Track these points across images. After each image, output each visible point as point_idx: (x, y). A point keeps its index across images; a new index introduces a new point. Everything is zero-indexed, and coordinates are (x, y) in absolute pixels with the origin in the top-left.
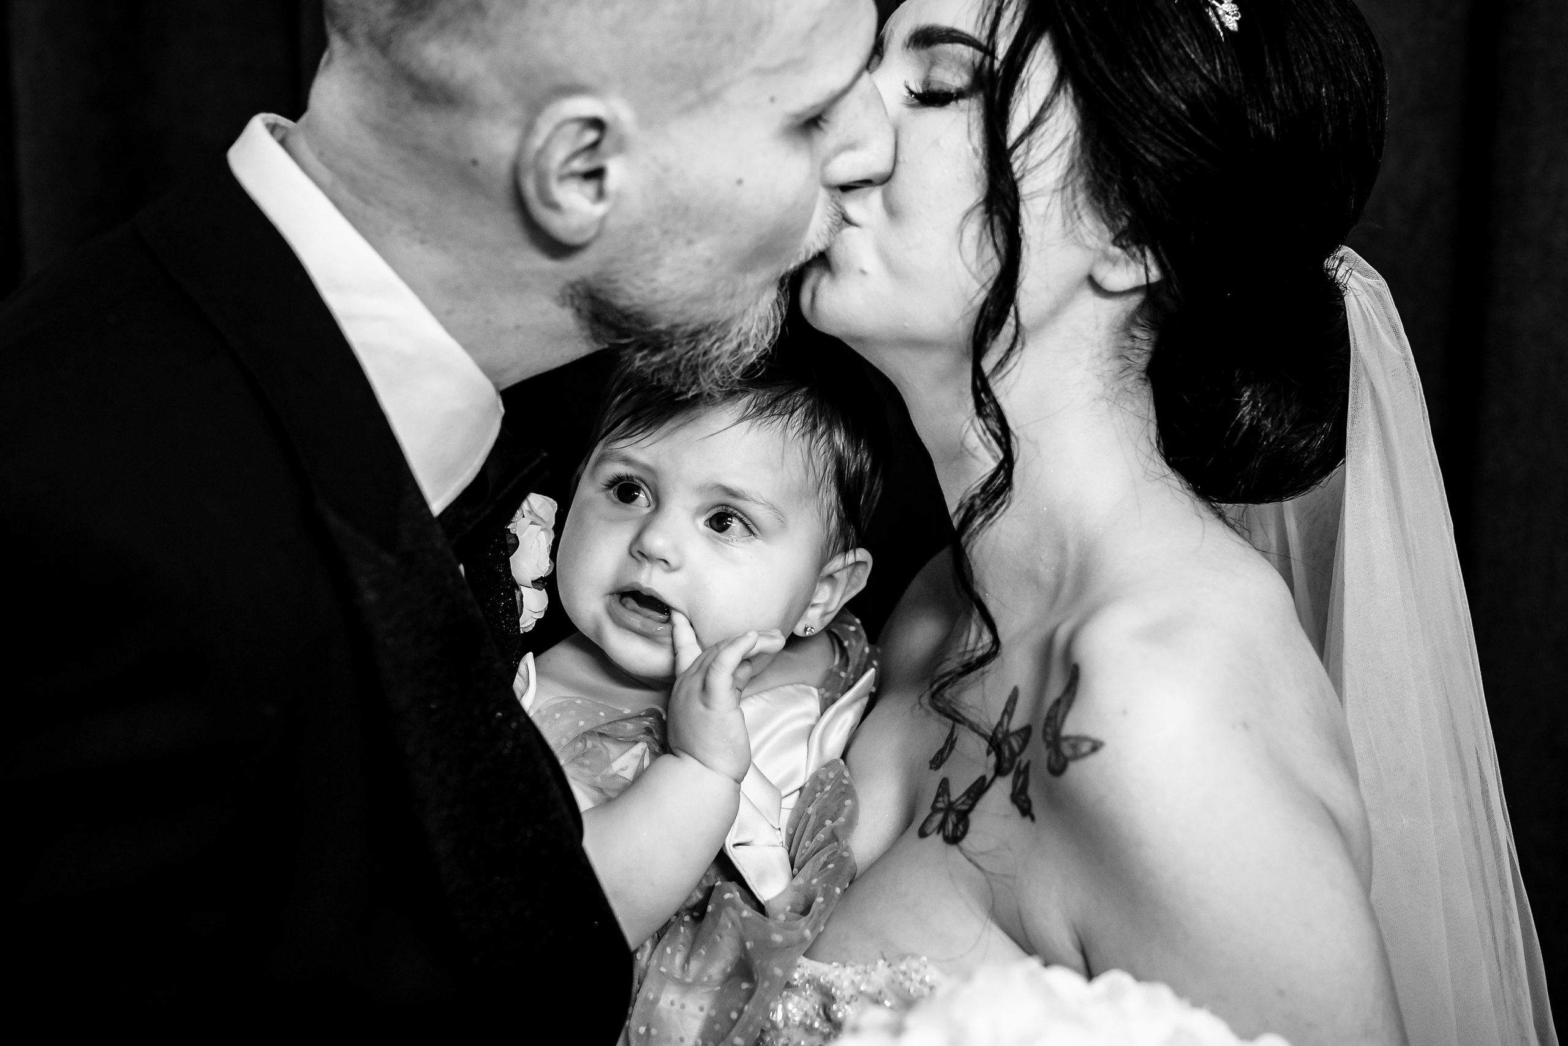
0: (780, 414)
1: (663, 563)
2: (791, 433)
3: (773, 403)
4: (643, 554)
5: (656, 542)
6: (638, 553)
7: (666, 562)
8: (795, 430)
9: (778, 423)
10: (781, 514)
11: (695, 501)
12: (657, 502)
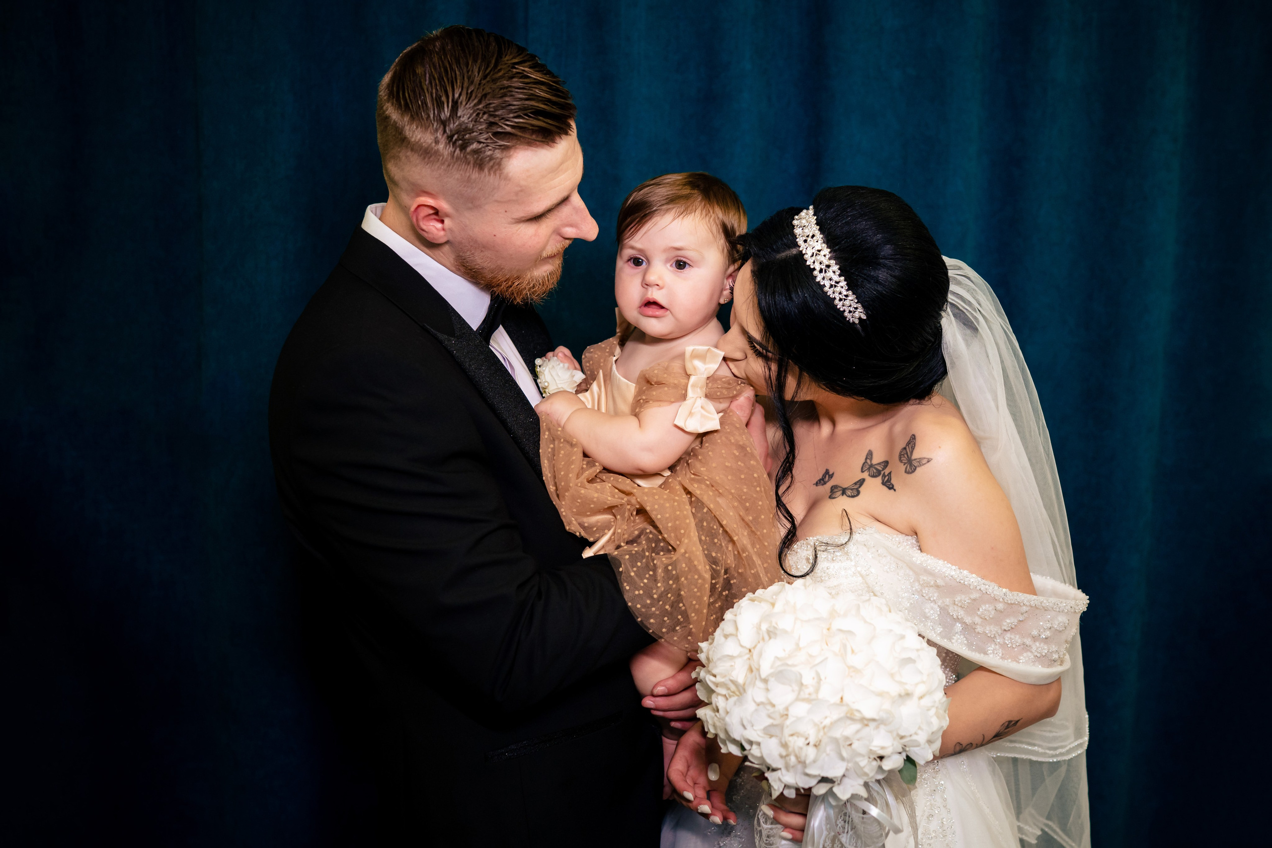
0: (690, 213)
1: (656, 286)
2: (697, 220)
3: (686, 209)
4: (647, 285)
5: (652, 278)
6: (646, 285)
7: (658, 285)
8: (699, 218)
9: (691, 217)
10: (701, 253)
11: (664, 257)
12: (649, 262)
